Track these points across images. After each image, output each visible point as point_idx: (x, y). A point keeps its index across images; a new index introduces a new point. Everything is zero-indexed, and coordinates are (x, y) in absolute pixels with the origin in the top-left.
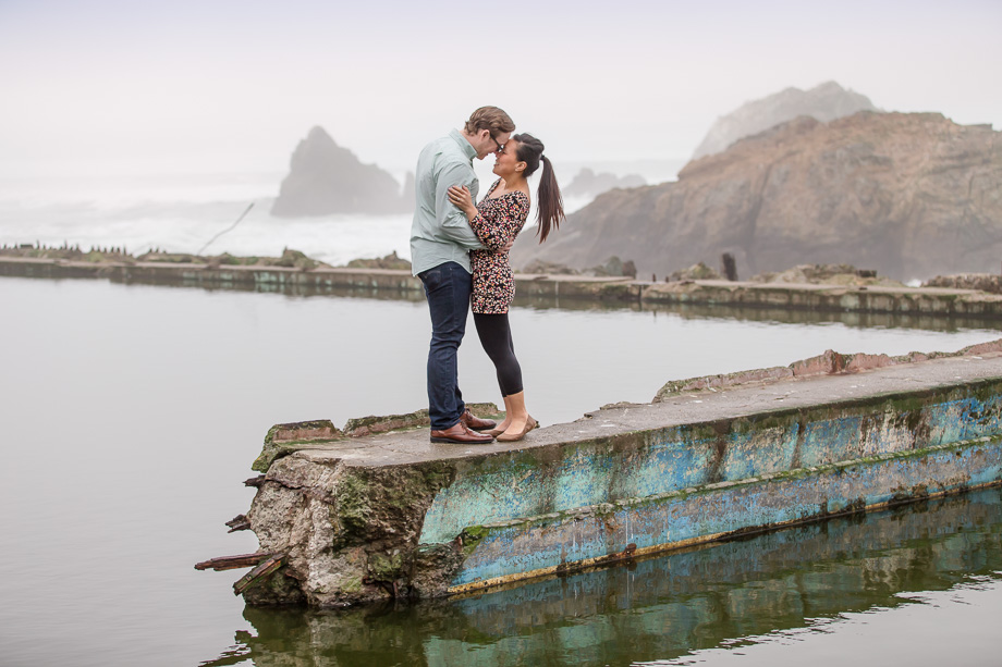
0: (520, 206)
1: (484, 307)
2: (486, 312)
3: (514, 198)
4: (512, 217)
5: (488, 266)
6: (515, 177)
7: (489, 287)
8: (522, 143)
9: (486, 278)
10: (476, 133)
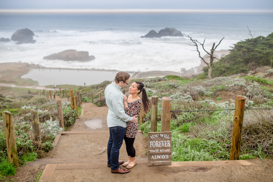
0: (140, 104)
1: (132, 136)
2: (133, 137)
3: (138, 102)
4: (136, 107)
5: (134, 125)
6: (136, 94)
7: (134, 130)
8: (139, 84)
9: (134, 128)
10: (119, 82)
